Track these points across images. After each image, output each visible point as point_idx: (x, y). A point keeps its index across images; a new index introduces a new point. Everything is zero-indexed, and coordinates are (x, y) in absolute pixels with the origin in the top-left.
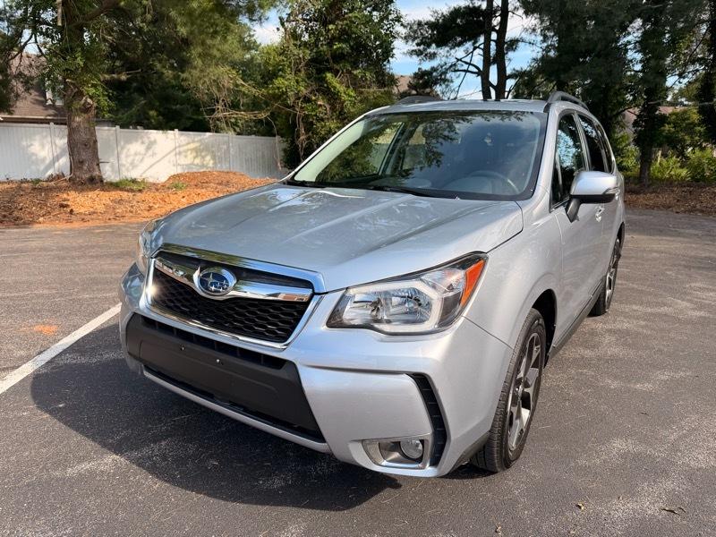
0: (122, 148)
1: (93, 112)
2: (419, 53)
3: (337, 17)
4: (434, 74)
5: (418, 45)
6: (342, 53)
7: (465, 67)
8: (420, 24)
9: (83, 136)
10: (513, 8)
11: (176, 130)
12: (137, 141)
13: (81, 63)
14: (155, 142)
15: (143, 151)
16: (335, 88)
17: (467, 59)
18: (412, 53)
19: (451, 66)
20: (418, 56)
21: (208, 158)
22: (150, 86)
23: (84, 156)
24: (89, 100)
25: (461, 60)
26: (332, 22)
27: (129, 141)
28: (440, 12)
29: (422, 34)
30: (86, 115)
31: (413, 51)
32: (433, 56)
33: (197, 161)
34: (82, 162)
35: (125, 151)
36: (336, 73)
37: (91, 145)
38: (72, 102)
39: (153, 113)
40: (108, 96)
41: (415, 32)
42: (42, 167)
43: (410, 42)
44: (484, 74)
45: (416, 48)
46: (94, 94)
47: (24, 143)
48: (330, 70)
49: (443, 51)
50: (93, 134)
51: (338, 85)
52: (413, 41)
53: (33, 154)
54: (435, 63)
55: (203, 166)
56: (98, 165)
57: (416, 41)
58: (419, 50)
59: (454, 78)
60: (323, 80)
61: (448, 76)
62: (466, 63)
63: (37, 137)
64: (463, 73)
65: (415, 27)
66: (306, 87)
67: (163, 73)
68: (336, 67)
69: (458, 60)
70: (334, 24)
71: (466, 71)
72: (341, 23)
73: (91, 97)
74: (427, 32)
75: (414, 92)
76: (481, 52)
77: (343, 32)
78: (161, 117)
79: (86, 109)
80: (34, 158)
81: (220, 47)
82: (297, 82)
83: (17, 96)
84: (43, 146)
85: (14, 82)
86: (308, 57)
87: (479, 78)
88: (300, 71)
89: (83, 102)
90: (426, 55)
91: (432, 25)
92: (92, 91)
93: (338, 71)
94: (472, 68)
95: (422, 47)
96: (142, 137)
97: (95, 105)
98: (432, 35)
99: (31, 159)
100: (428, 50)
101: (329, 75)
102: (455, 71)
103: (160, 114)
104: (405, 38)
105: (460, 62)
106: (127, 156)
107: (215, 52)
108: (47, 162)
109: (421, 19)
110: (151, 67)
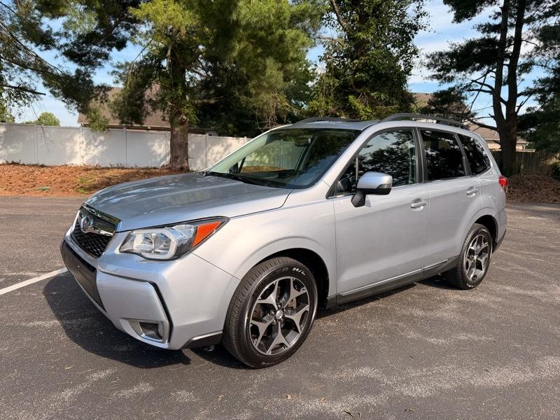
0: (210, 149)
1: (187, 124)
2: (438, 77)
3: (362, 54)
4: (452, 93)
5: (439, 71)
6: (362, 80)
7: (479, 87)
8: (441, 55)
9: (179, 140)
10: (527, 37)
11: (245, 137)
12: (219, 144)
13: (181, 93)
14: (231, 145)
15: (222, 151)
16: (355, 106)
17: (482, 81)
18: (433, 77)
19: (467, 86)
20: (438, 79)
21: (265, 157)
22: (231, 107)
23: (179, 153)
24: (184, 117)
25: (475, 81)
26: (357, 58)
27: (213, 144)
28: (458, 45)
29: (442, 62)
30: (182, 127)
31: (433, 76)
32: (451, 79)
33: (258, 159)
34: (177, 157)
35: (211, 151)
36: (357, 95)
37: (184, 147)
38: (174, 118)
39: (230, 125)
40: (196, 114)
41: (437, 61)
42: (159, 160)
43: (432, 69)
44: (495, 92)
45: (437, 73)
46: (188, 114)
47: (149, 144)
48: (353, 93)
49: (460, 75)
50: (186, 139)
51: (357, 105)
52: (435, 67)
53: (154, 151)
54: (452, 85)
55: (261, 162)
56: (187, 159)
57: (437, 68)
58: (440, 75)
59: (468, 95)
60: (347, 100)
61: (463, 95)
62: (480, 83)
63: (157, 140)
64: (477, 92)
65: (437, 57)
66: (334, 107)
67: (239, 99)
68: (358, 91)
69: (473, 81)
70: (358, 59)
71: (479, 90)
72: (363, 58)
73: (186, 115)
74: (447, 61)
75: (433, 108)
76: (494, 75)
77: (365, 65)
78: (235, 129)
79: (182, 123)
80: (154, 154)
81: (268, 80)
82: (327, 103)
83: (148, 113)
84: (160, 146)
85: (146, 105)
86: (337, 85)
87: (492, 96)
88: (330, 95)
89: (180, 119)
90: (445, 79)
91: (451, 55)
92: (187, 111)
93: (360, 94)
94: (485, 88)
95: (441, 73)
96: (222, 142)
97: (188, 120)
98: (452, 63)
99: (153, 154)
100: (448, 75)
101: (351, 97)
102: (470, 90)
103: (235, 126)
104: (428, 66)
105: (474, 83)
106: (212, 155)
107: (265, 84)
108: (162, 156)
109: (441, 50)
110: (232, 94)
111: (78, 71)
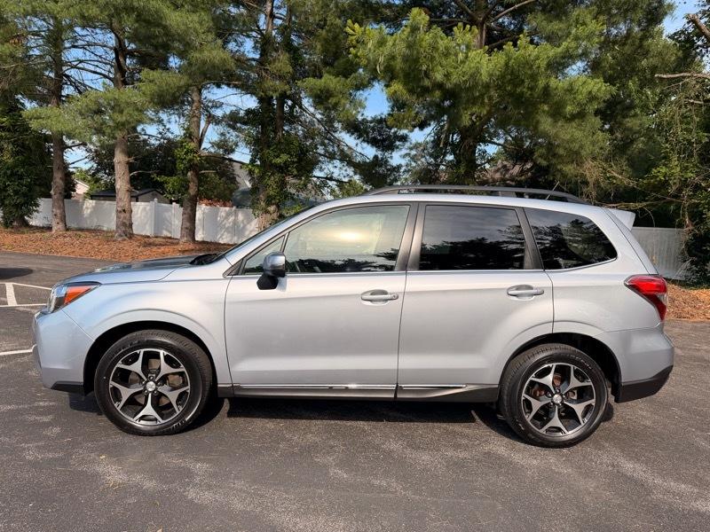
111: (376, 157)
